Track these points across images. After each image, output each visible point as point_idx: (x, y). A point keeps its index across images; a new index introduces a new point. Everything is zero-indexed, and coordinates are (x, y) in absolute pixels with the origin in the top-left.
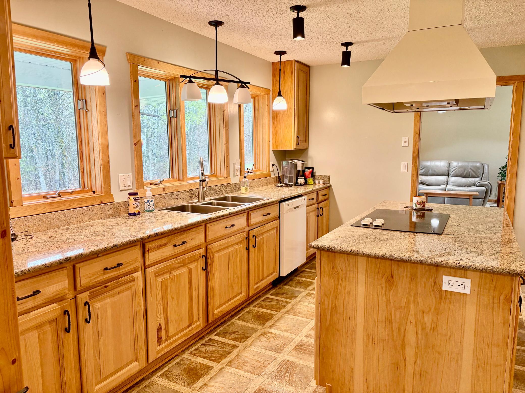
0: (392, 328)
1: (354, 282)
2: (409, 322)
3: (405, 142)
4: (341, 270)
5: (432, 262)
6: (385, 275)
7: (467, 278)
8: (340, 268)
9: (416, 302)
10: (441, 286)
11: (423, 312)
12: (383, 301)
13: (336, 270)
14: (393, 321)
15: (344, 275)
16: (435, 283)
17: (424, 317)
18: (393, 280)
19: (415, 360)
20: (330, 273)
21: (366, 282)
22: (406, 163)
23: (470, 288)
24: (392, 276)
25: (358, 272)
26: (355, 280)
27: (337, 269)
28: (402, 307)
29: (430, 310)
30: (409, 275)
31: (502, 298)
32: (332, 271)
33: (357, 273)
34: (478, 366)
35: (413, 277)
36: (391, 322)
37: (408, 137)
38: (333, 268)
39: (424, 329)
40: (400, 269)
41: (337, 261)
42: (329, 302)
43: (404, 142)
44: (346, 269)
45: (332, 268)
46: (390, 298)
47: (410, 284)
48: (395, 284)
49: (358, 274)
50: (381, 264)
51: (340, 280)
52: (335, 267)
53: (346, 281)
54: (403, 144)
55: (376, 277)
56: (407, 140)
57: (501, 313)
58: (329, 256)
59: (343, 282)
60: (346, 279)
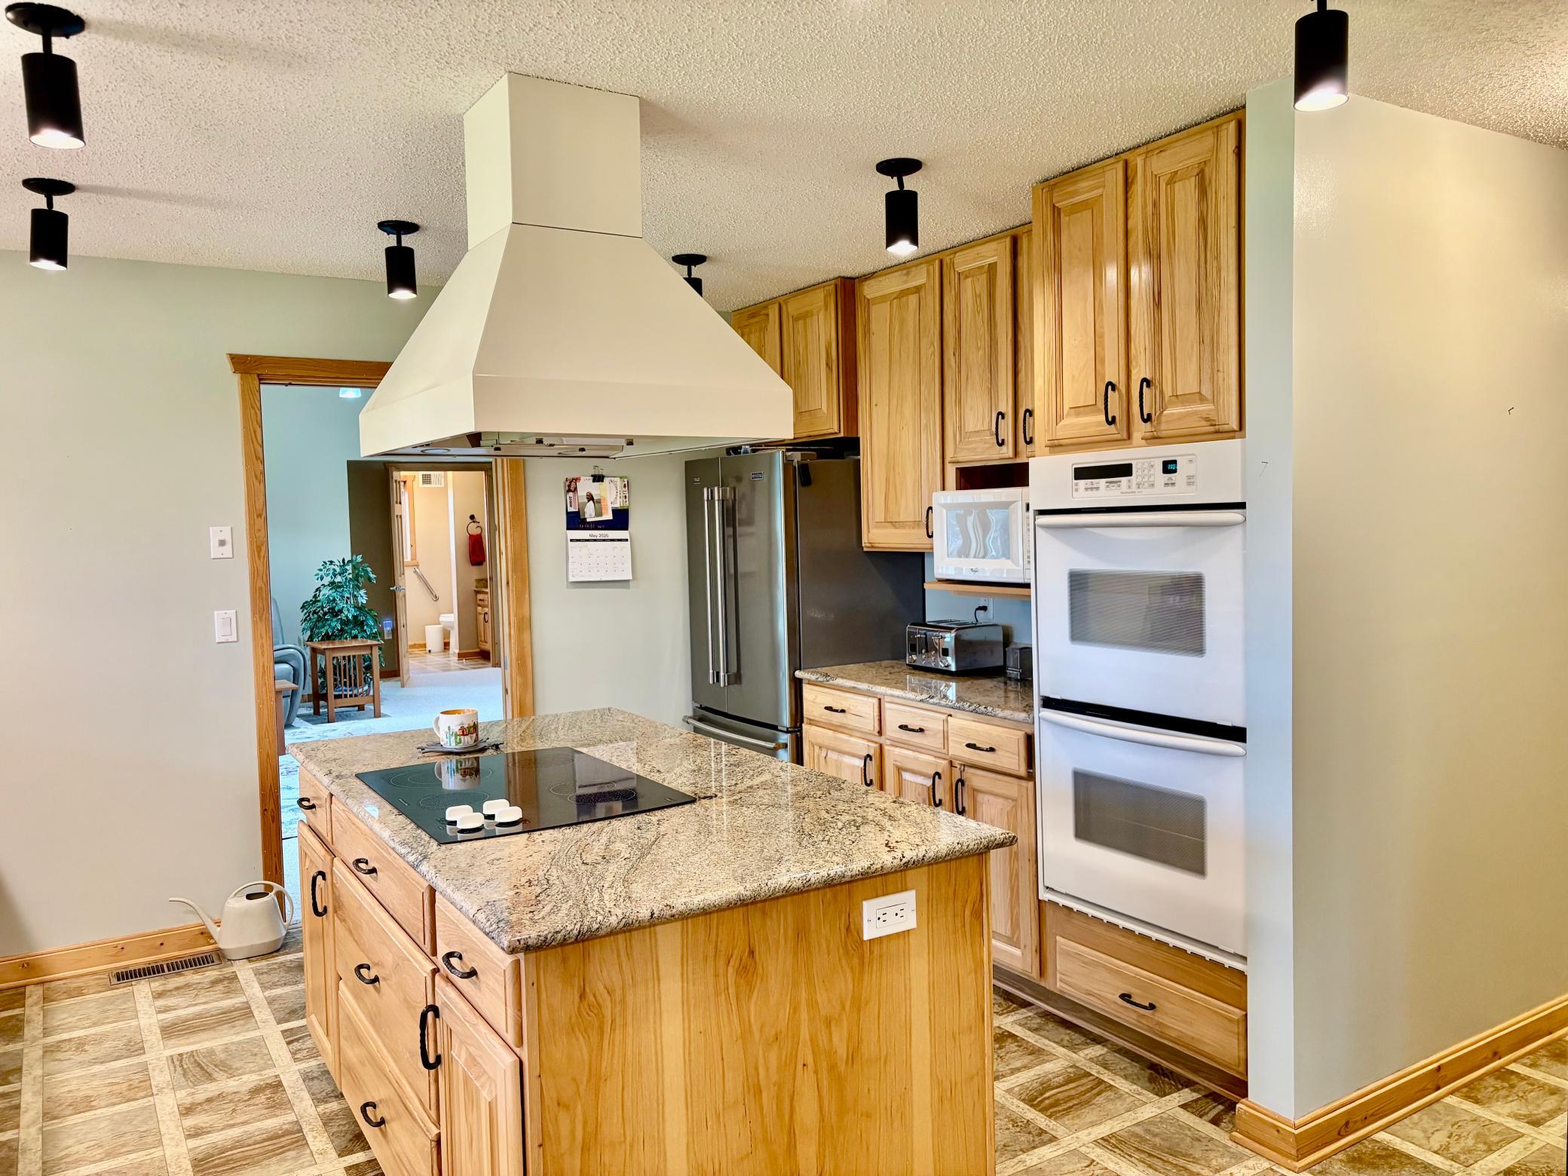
0: (762, 1108)
1: (651, 1016)
2: (800, 1067)
3: (222, 543)
4: (608, 992)
5: (854, 873)
6: (734, 956)
7: (906, 890)
8: (605, 988)
9: (812, 1004)
10: (860, 932)
11: (828, 1023)
12: (735, 1039)
13: (592, 998)
14: (762, 1088)
15: (618, 1009)
16: (848, 929)
17: (830, 1034)
18: (756, 963)
19: (819, 1170)
20: (574, 1020)
21: (685, 1001)
22: (232, 613)
23: (915, 912)
24: (752, 953)
25: (659, 980)
26: (652, 1009)
27: (595, 996)
28: (781, 1032)
29: (843, 1008)
30: (790, 932)
31: (968, 912)
32: (579, 1008)
33: (656, 982)
34: (941, 1100)
35: (801, 933)
36: (759, 1092)
37: (229, 528)
38: (582, 996)
39: (832, 1067)
40: (769, 923)
41: (592, 969)
42: (573, 1122)
43: (217, 544)
44: (624, 983)
45: (577, 997)
46: (749, 1021)
47: (795, 954)
48: (761, 971)
49: (661, 985)
50: (720, 927)
51: (607, 1029)
52: (587, 990)
53: (625, 1025)
54: (215, 551)
55: (710, 972)
56: (228, 539)
57: (970, 950)
58: (564, 961)
59: (617, 1031)
60: (625, 1018)
